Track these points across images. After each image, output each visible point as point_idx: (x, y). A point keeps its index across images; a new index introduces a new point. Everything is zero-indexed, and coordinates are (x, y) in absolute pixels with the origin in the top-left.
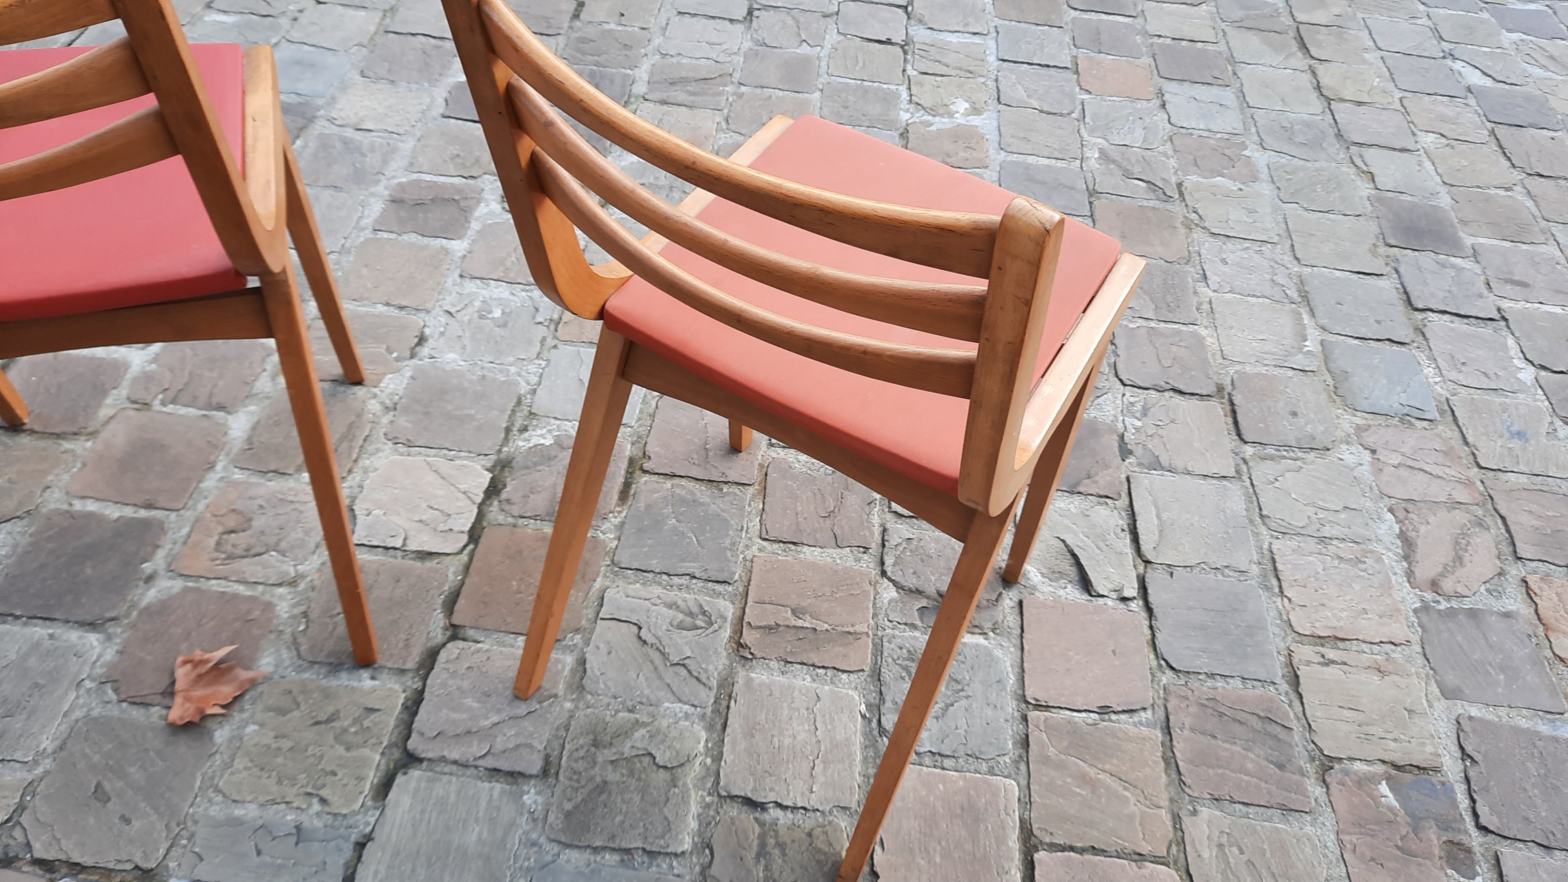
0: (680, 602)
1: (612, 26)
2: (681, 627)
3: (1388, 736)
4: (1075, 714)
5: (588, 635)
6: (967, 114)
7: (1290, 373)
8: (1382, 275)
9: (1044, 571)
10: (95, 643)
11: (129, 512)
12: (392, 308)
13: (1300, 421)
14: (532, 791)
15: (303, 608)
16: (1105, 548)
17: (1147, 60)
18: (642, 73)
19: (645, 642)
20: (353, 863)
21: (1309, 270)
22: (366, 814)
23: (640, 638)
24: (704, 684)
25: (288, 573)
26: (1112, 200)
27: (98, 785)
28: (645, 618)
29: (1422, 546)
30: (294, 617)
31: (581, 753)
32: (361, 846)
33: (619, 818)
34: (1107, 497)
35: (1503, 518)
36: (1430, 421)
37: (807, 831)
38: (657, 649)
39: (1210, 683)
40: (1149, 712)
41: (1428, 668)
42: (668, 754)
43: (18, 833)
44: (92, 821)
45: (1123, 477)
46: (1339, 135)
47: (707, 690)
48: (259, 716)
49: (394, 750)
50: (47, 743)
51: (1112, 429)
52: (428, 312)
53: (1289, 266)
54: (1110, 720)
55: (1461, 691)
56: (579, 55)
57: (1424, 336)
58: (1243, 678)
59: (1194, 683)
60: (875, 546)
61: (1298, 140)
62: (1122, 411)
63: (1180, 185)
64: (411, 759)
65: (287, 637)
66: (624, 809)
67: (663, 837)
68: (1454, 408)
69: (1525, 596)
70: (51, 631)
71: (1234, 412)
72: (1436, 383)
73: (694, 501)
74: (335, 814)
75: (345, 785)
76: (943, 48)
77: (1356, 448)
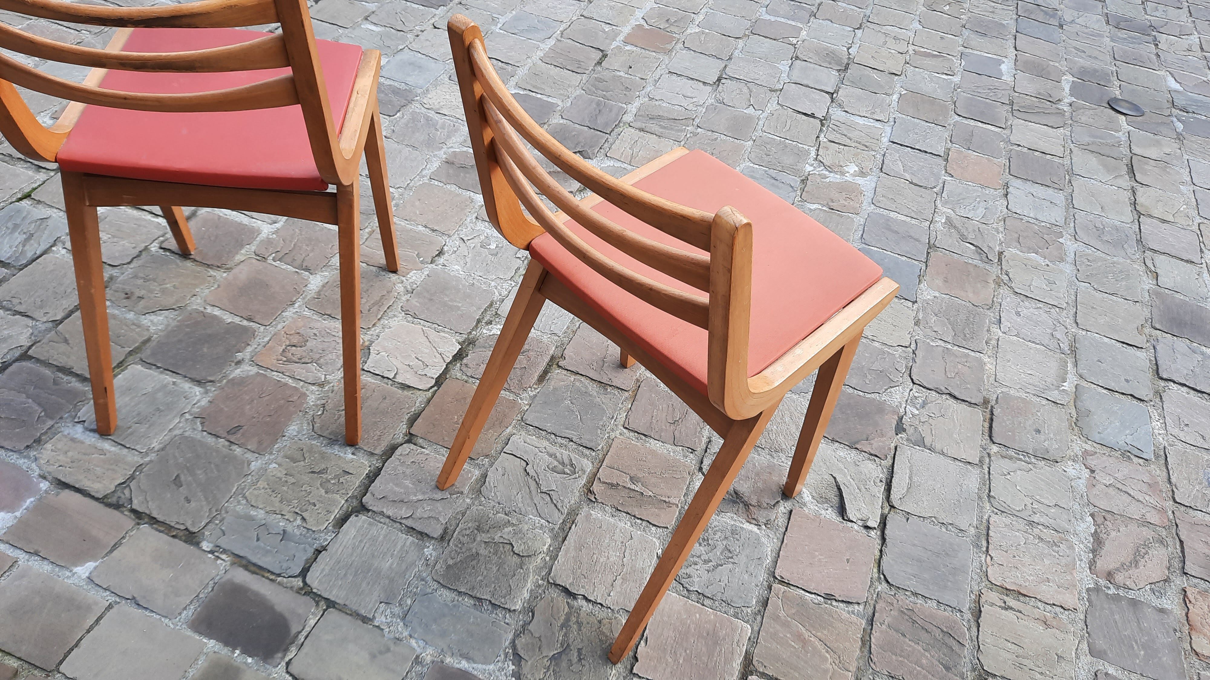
0: (558, 454)
1: (622, 74)
2: (554, 470)
3: (1037, 669)
4: (807, 594)
5: (493, 460)
6: (854, 175)
7: (1044, 402)
8: (1142, 348)
9: (814, 494)
10: (198, 393)
11: (237, 320)
12: (427, 230)
13: (1042, 437)
14: (431, 547)
15: (323, 402)
16: (863, 489)
17: (1004, 161)
18: (633, 108)
19: (528, 474)
20: (311, 561)
21: (1084, 333)
22: (326, 534)
23: (526, 470)
24: (559, 510)
25: (320, 378)
26: (945, 254)
27: (178, 476)
28: (533, 459)
29: (1108, 546)
30: (317, 406)
31: (468, 532)
32: (318, 552)
33: (480, 578)
34: (876, 456)
35: (1181, 542)
36: (1147, 460)
37: (598, 619)
38: (535, 480)
39: (912, 598)
40: (861, 607)
41: (1085, 632)
42: (523, 547)
43: (127, 491)
44: (169, 495)
45: (893, 445)
46: (1140, 241)
47: (560, 514)
48: (280, 459)
49: (354, 500)
50: (155, 444)
51: (896, 413)
52: (449, 236)
53: (1068, 327)
54: (831, 604)
55: (1105, 652)
56: (594, 89)
57: (1161, 398)
58: (938, 602)
59: (901, 596)
60: (700, 450)
61: (1105, 238)
62: (907, 401)
63: (1001, 253)
64: (363, 508)
65: (309, 417)
66: (485, 573)
67: (504, 598)
68: (1168, 455)
69: (1181, 601)
70: (175, 380)
71: (992, 420)
72: (1160, 434)
73: (586, 392)
74: (308, 529)
75: (319, 513)
76: (851, 126)
77: (1078, 466)
